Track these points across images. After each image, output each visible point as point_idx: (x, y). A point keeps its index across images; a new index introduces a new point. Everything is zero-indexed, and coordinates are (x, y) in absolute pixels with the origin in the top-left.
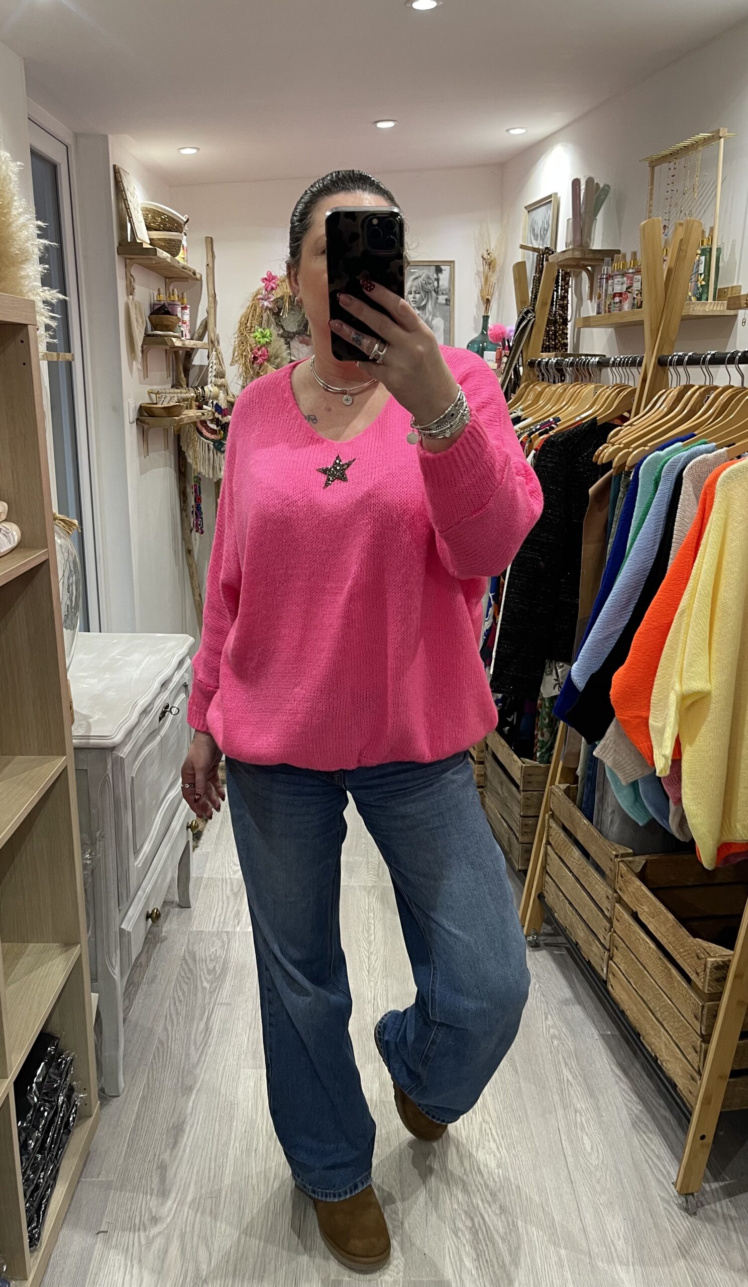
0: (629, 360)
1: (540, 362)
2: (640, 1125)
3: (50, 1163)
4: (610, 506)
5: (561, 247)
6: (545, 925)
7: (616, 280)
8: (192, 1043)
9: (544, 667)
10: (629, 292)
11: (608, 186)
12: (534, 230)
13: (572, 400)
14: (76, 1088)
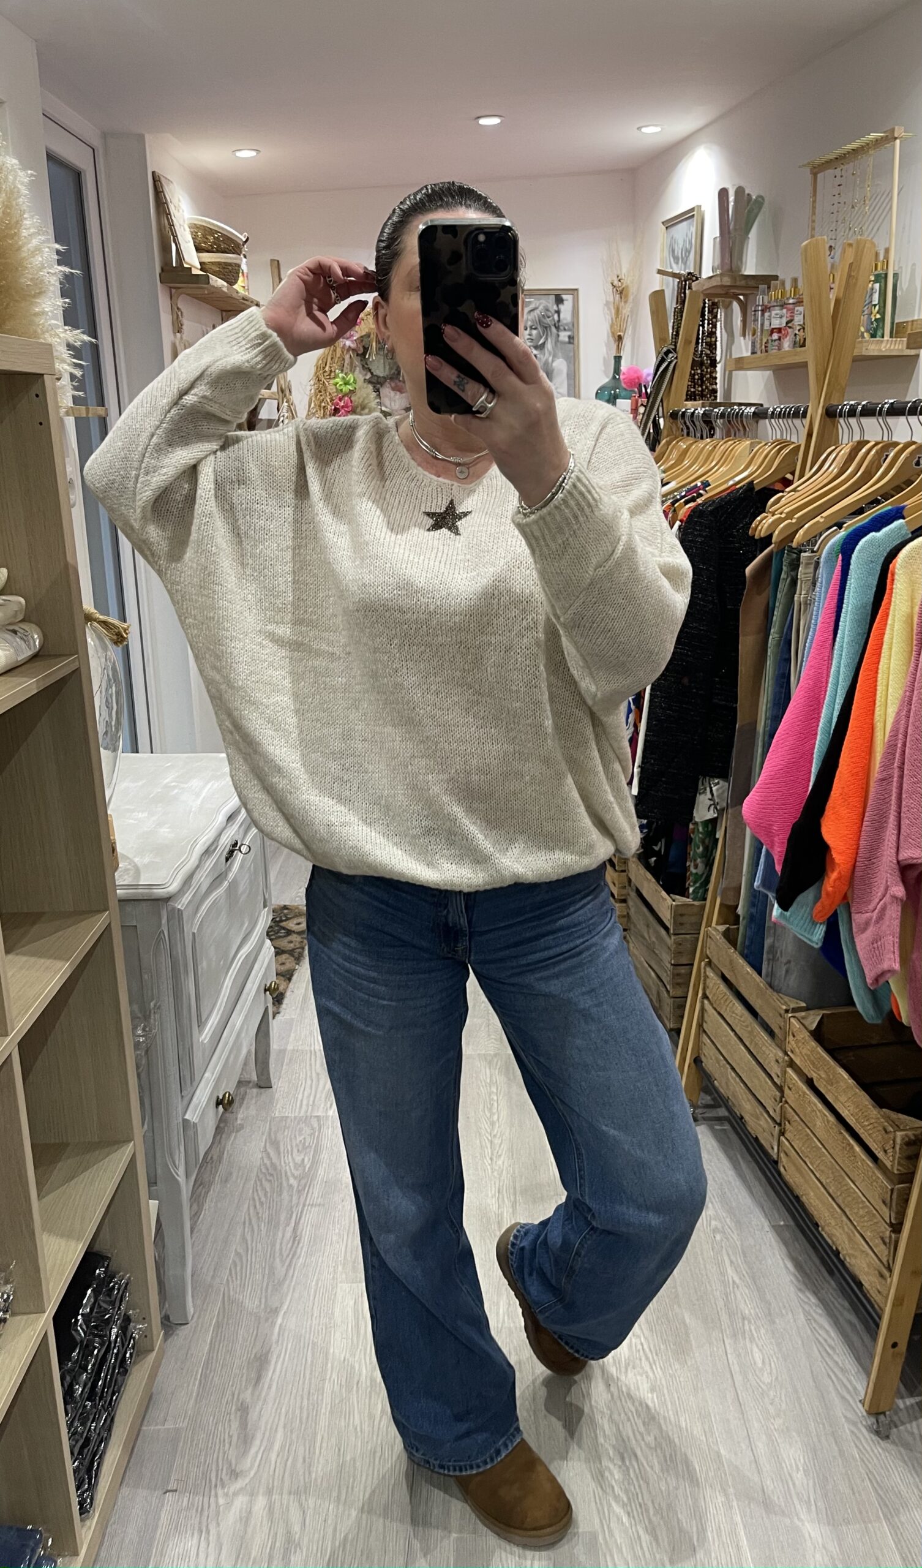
0: (791, 410)
1: (684, 413)
3: (103, 1410)
4: (770, 589)
5: (707, 272)
6: (702, 1094)
7: (773, 313)
8: (277, 1254)
9: (697, 785)
10: (789, 328)
11: (763, 199)
12: (673, 251)
13: (724, 459)
14: (132, 1318)
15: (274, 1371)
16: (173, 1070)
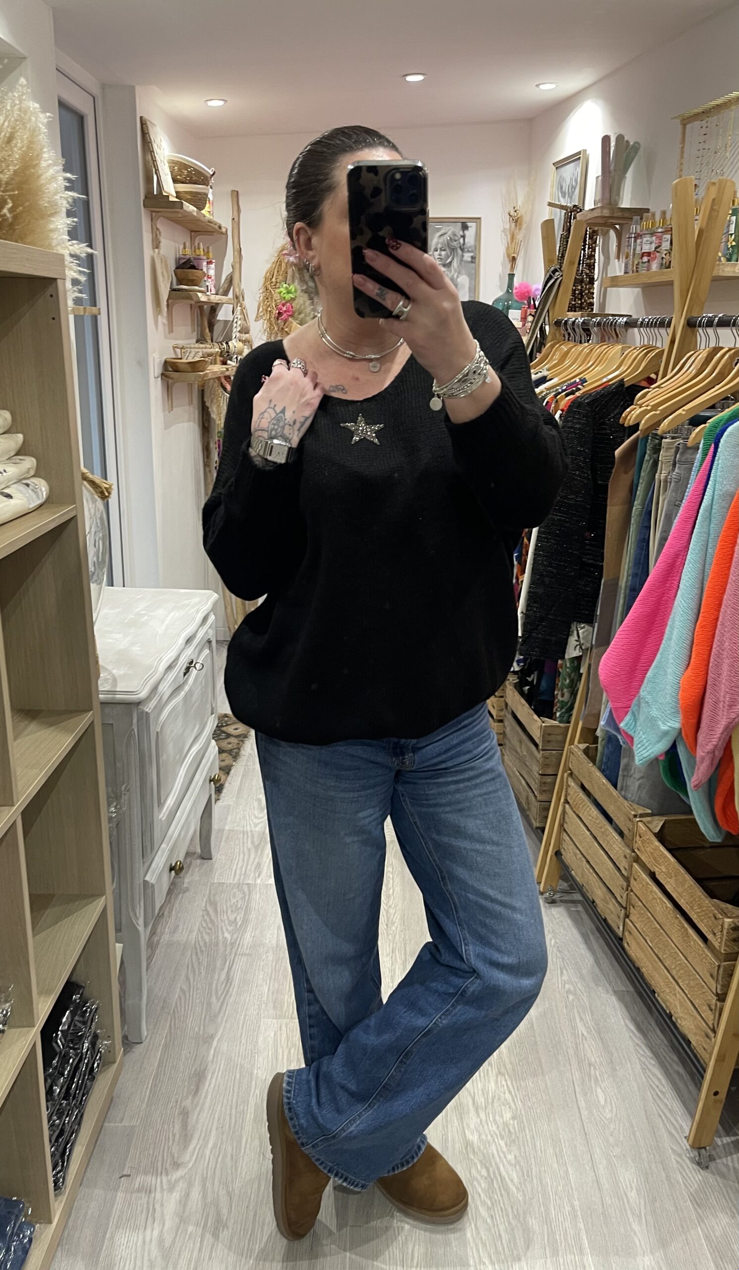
0: (657, 320)
1: (566, 321)
2: (653, 1078)
3: (75, 1108)
4: (635, 468)
5: (589, 205)
6: (561, 882)
7: (645, 239)
8: (214, 992)
9: (569, 627)
10: (658, 252)
11: (638, 143)
12: (562, 187)
13: (599, 360)
14: (100, 1036)
15: (210, 1084)
16: (137, 842)
